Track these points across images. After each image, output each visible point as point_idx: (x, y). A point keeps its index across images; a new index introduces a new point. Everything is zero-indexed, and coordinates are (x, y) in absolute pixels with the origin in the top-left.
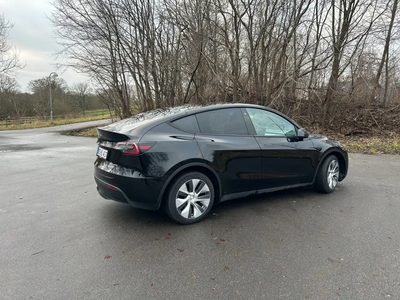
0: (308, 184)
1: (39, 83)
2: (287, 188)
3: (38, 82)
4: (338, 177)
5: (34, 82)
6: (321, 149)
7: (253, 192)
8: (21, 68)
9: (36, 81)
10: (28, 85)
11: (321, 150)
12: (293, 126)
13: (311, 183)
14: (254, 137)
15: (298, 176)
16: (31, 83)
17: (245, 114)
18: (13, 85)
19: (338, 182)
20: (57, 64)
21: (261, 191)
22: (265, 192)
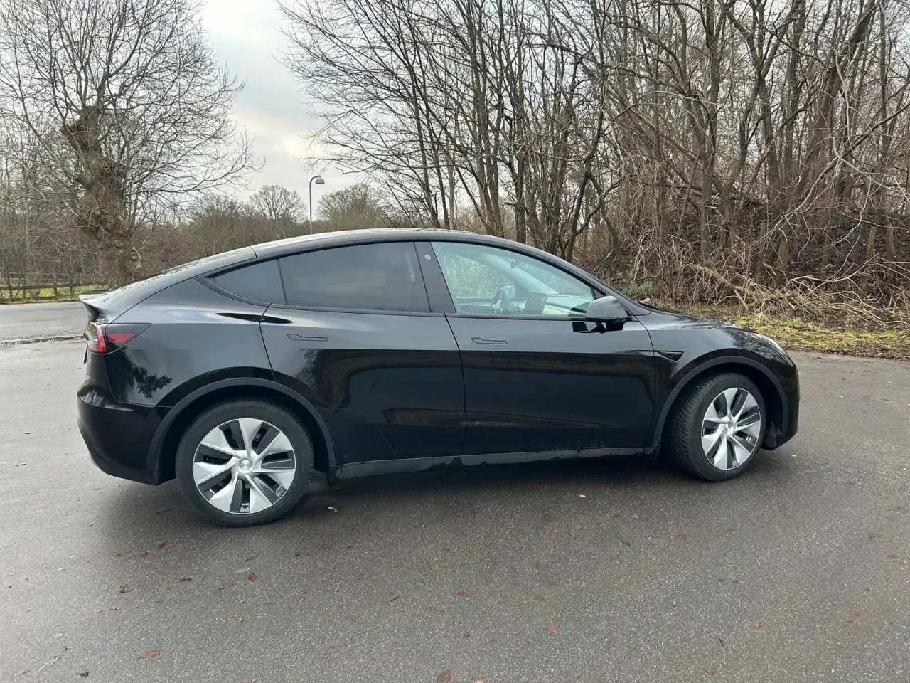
0: (639, 450)
1: (338, 200)
2: (561, 457)
3: (337, 198)
4: (757, 437)
5: (329, 199)
6: (682, 355)
7: (448, 460)
8: (255, 170)
9: (332, 196)
10: (319, 205)
11: (677, 357)
12: (589, 288)
13: (649, 450)
14: (446, 317)
15: (596, 426)
16: (324, 200)
17: (428, 257)
18: (293, 205)
19: (762, 450)
20: (310, 158)
21: (469, 460)
22: (488, 462)
